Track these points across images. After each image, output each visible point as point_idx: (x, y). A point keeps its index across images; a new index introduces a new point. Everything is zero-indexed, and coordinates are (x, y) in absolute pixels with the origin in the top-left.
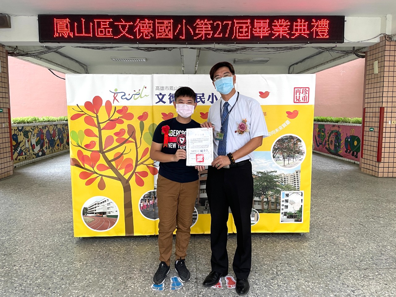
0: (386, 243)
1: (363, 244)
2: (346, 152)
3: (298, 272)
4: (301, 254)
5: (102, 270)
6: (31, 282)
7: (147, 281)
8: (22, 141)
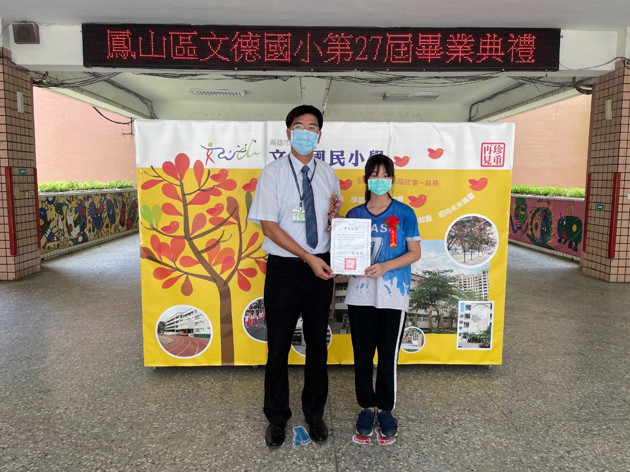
0: (619, 382)
1: (584, 383)
2: (560, 241)
3: (485, 423)
4: (489, 396)
5: (190, 416)
6: (85, 432)
7: (258, 432)
8: (53, 219)
